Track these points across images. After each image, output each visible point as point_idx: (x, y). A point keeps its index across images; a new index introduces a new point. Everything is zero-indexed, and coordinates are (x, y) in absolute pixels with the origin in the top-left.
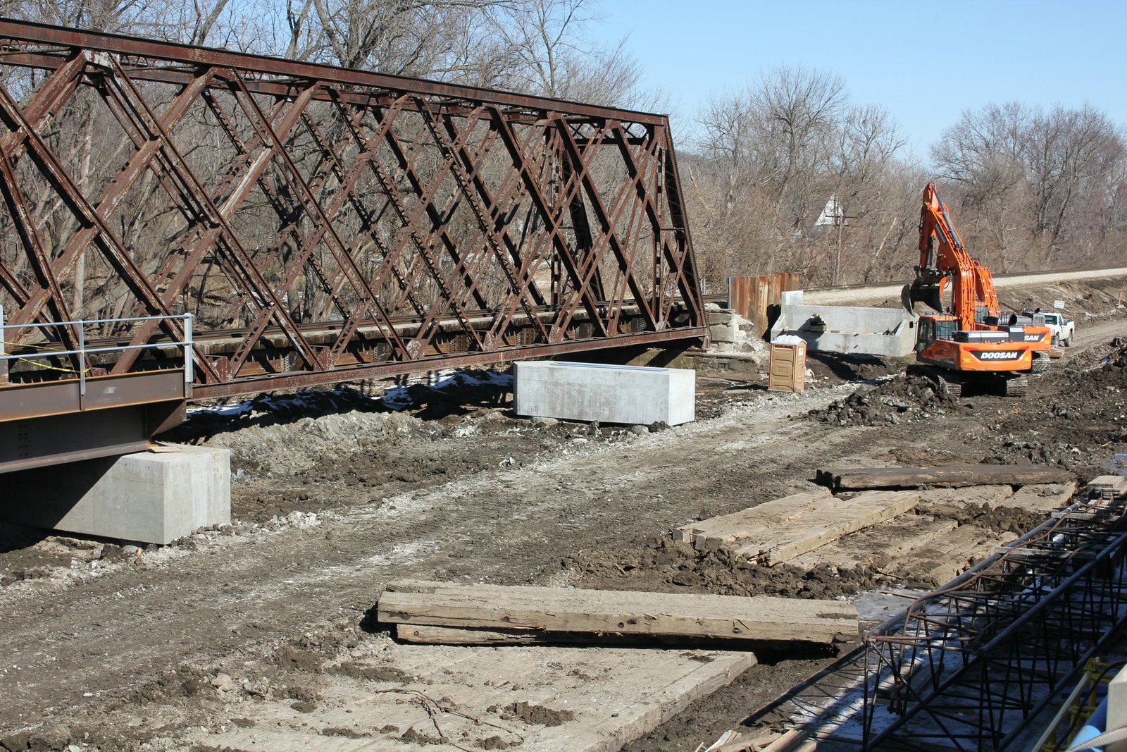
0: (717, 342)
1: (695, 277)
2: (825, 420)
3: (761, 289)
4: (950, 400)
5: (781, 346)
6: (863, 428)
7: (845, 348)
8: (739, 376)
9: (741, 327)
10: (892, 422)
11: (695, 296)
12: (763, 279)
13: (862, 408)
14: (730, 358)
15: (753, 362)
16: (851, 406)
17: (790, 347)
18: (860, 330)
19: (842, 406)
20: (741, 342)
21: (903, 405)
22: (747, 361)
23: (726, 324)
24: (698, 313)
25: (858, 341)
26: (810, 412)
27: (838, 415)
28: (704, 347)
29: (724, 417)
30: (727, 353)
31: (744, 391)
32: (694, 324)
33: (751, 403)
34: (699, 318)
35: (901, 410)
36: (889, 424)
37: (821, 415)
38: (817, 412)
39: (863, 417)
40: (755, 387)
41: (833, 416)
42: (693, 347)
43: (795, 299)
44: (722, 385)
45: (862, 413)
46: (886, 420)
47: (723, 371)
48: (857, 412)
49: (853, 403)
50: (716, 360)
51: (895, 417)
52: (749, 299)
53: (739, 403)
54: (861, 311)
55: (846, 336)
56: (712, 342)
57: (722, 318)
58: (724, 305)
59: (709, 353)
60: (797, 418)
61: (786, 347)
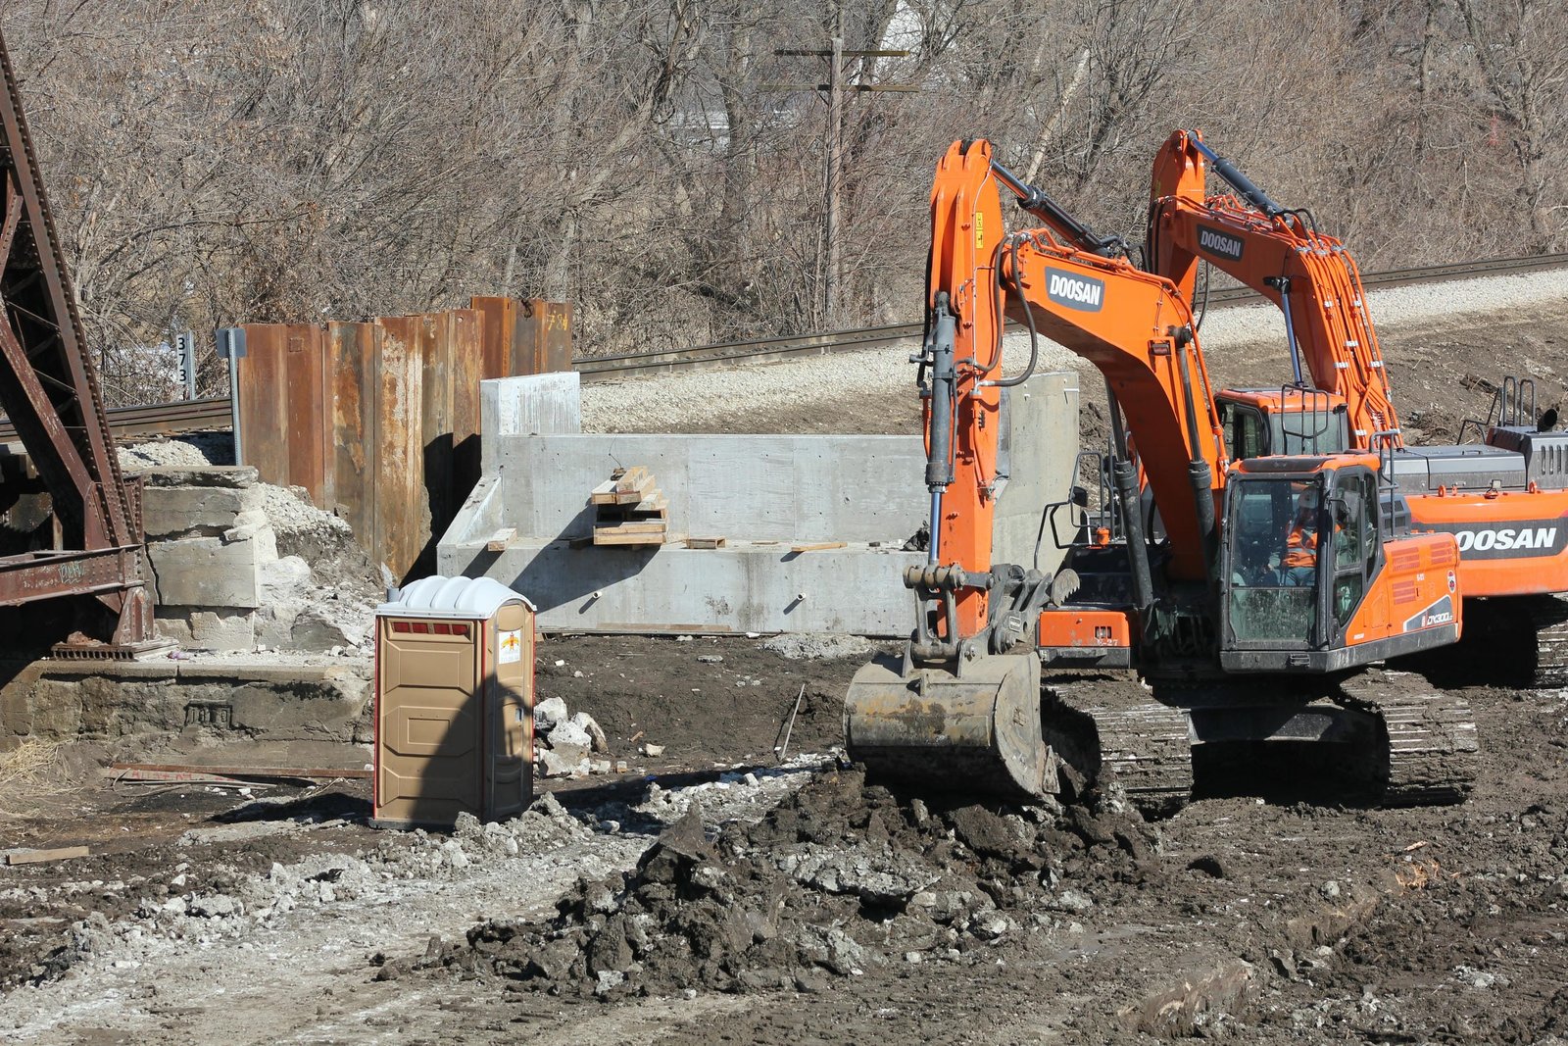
0: (183, 611)
1: (65, 332)
2: (533, 971)
3: (387, 370)
4: (1124, 843)
5: (420, 626)
6: (695, 1005)
7: (748, 613)
8: (275, 758)
9: (287, 543)
10: (832, 969)
11: (71, 415)
12: (399, 329)
13: (692, 911)
14: (235, 681)
15: (331, 693)
16: (647, 903)
17: (461, 628)
18: (810, 535)
19: (607, 901)
20: (287, 606)
21: (882, 884)
22: (304, 689)
23: (218, 532)
24: (87, 489)
25: (803, 579)
26: (473, 937)
27: (589, 950)
28: (123, 636)
29: (82, 976)
30: (223, 660)
31: (273, 827)
32: (75, 539)
33: (224, 903)
34: (93, 512)
35: (879, 907)
36: (817, 979)
37: (522, 950)
38: (505, 934)
39: (698, 951)
40: (330, 806)
41: (568, 952)
42: (77, 639)
43: (545, 408)
44: (196, 801)
45: (692, 933)
46: (803, 959)
47: (206, 739)
48: (673, 928)
49: (657, 890)
50: (174, 694)
51: (846, 945)
52: (337, 418)
53: (176, 904)
54: (810, 445)
55: (749, 562)
56: (161, 611)
57: (202, 506)
58: (220, 448)
59: (146, 661)
60: (410, 970)
61: (442, 628)
